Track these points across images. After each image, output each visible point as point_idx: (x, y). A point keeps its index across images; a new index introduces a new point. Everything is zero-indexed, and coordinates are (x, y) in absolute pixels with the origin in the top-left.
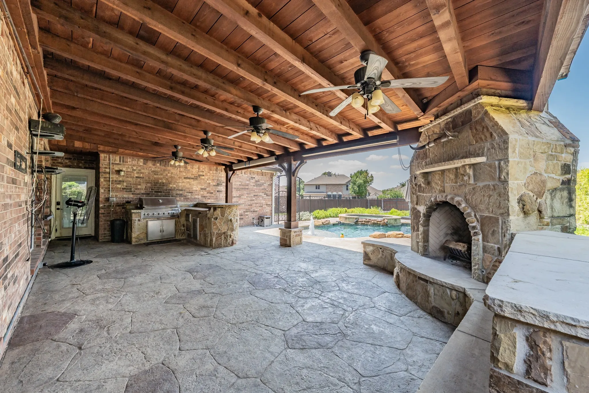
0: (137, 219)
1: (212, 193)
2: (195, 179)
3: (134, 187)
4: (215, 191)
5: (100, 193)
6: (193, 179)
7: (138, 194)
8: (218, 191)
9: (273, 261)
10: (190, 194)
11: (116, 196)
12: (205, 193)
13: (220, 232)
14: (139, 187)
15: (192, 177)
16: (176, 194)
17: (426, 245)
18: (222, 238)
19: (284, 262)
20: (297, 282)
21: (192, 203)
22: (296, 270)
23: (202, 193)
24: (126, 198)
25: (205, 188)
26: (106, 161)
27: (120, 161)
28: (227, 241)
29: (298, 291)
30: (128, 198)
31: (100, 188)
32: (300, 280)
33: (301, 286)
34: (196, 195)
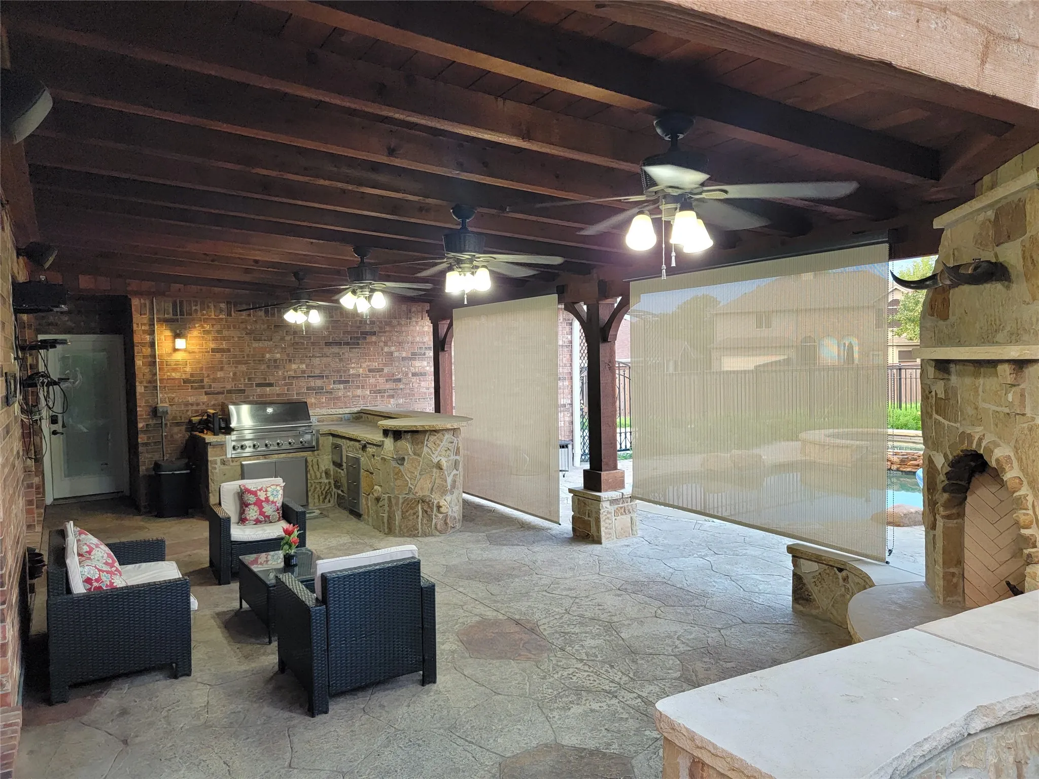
0: (218, 459)
1: (399, 380)
2: (354, 344)
3: (208, 376)
4: (407, 374)
5: (138, 396)
6: (347, 344)
7: (218, 393)
8: (414, 375)
9: (535, 585)
10: (342, 386)
11: (171, 400)
12: (382, 380)
13: (411, 496)
14: (220, 374)
15: (346, 340)
16: (308, 389)
17: (953, 574)
18: (417, 512)
19: (565, 589)
20: (577, 647)
21: (347, 411)
22: (588, 614)
23: (372, 380)
24: (192, 405)
25: (381, 366)
26: (145, 314)
27: (175, 314)
28: (430, 520)
29: (571, 670)
30: (198, 404)
31: (137, 384)
32: (589, 642)
33: (581, 660)
34: (358, 387)
